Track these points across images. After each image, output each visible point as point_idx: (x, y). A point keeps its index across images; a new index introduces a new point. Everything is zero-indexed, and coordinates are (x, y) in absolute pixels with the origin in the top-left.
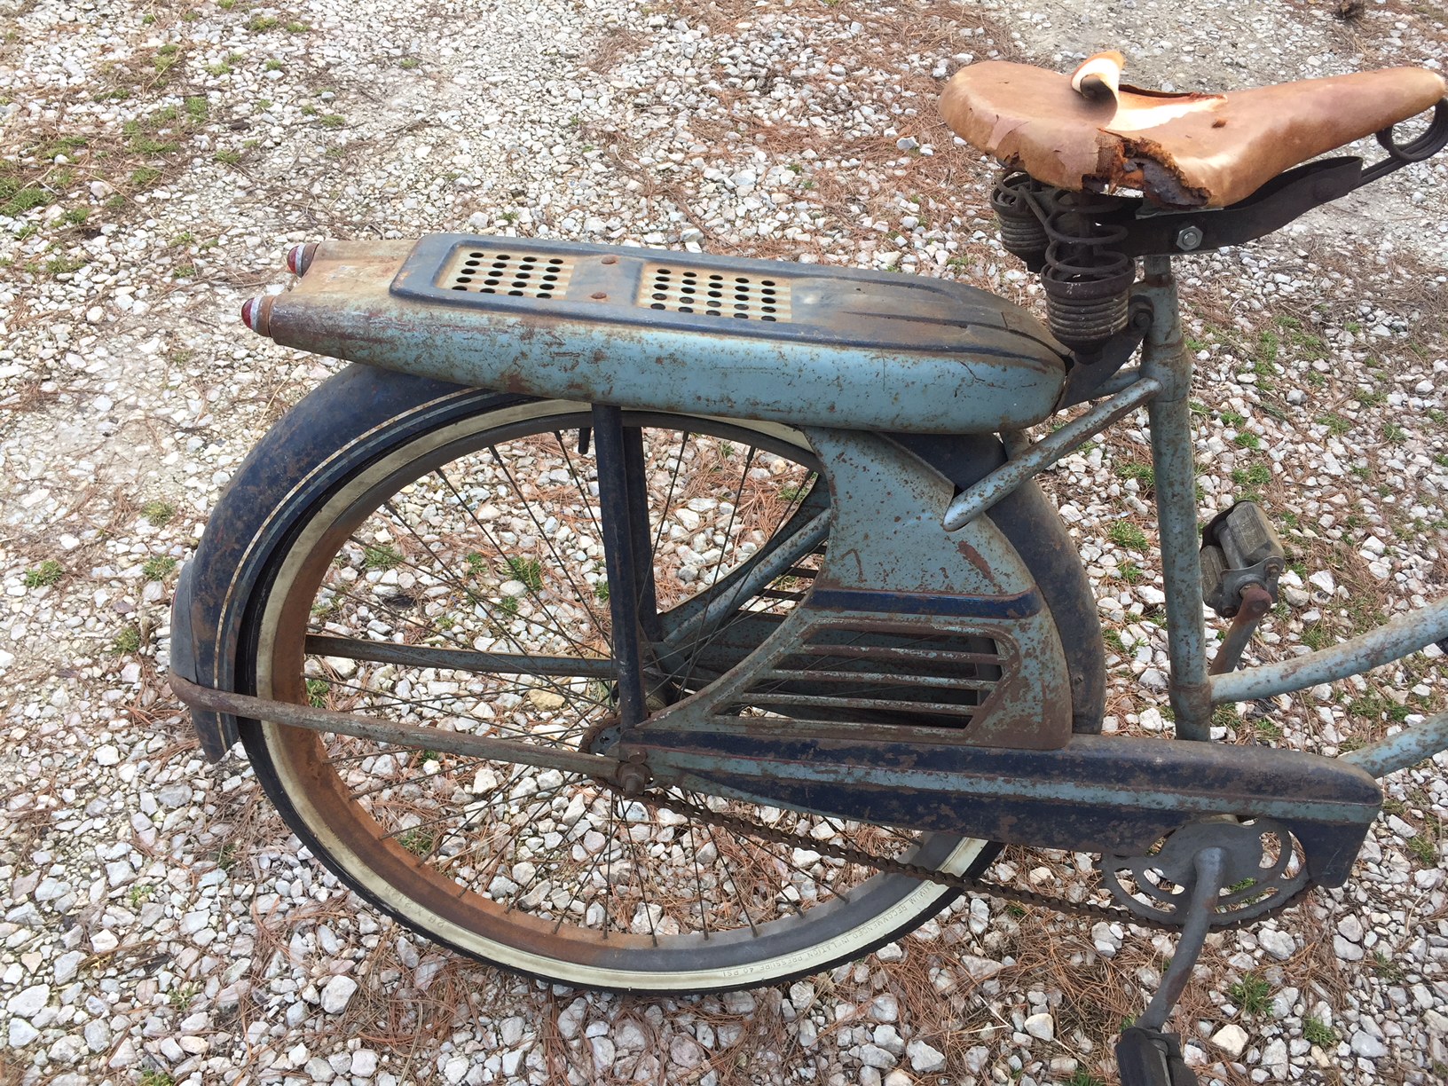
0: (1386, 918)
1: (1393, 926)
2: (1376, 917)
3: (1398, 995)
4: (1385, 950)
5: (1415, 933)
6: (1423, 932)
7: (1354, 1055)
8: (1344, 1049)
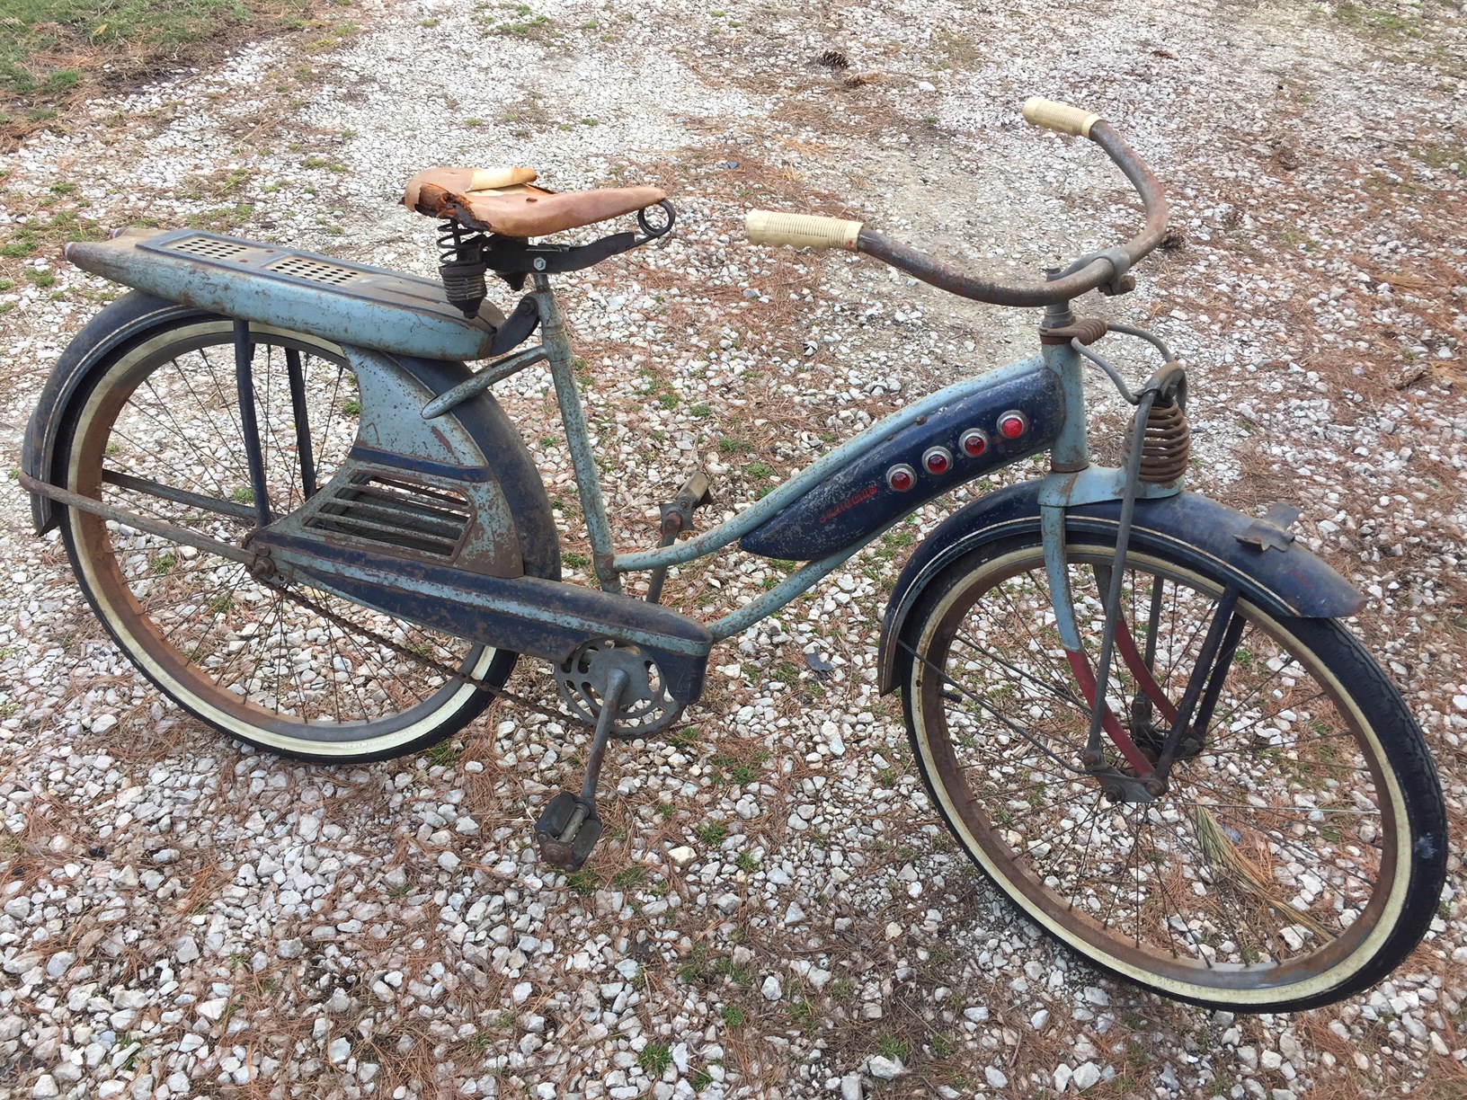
0: (838, 811)
1: (839, 817)
2: (830, 809)
3: (819, 855)
4: (825, 828)
5: (853, 822)
6: (859, 824)
7: (766, 880)
8: (760, 875)
